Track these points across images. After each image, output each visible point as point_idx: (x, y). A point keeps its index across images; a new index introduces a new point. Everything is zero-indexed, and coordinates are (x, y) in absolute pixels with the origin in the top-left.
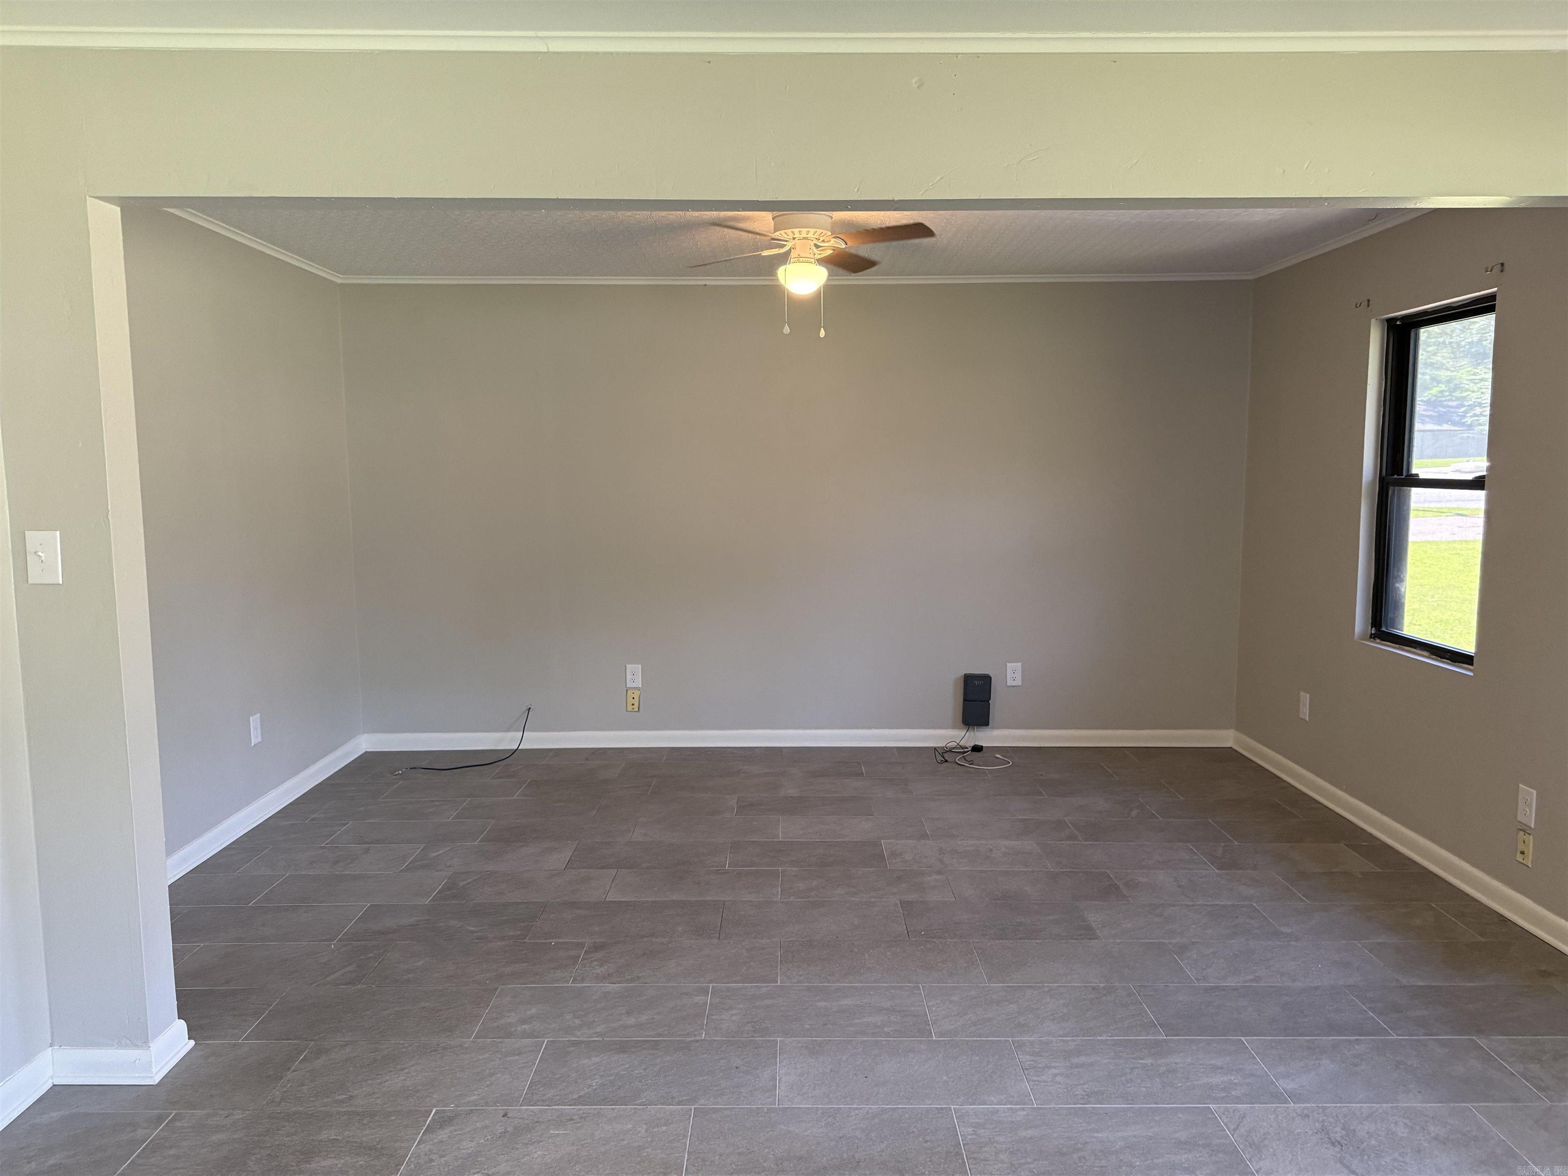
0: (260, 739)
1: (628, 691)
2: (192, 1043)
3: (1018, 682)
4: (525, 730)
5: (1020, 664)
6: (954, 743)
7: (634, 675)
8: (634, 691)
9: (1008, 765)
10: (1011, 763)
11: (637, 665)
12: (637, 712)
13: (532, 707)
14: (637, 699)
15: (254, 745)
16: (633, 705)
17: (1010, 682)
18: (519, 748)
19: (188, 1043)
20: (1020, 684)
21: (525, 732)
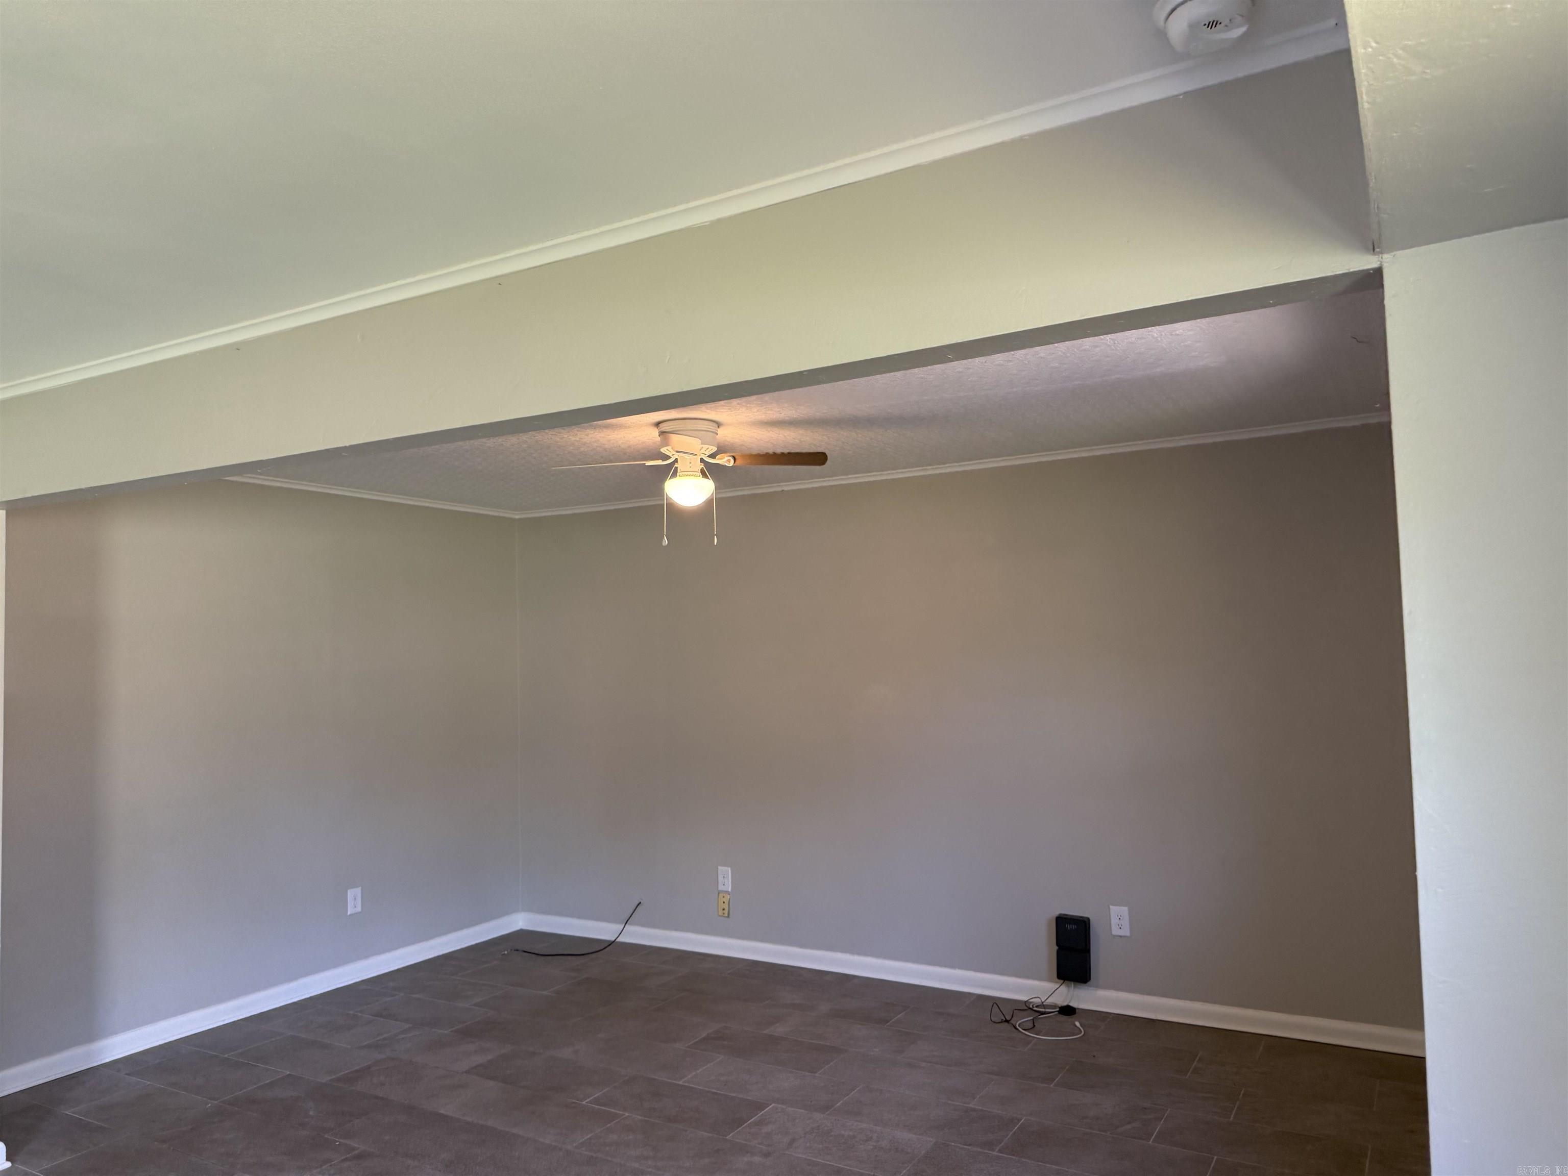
0: (359, 909)
1: (720, 894)
2: (9, 1164)
3: (1126, 932)
4: (628, 923)
5: (1125, 909)
6: (1038, 999)
7: (725, 879)
8: (724, 895)
9: (1080, 1035)
10: (1083, 1033)
11: (726, 868)
12: (726, 917)
13: (642, 902)
14: (727, 903)
15: (350, 915)
16: (724, 909)
17: (1116, 931)
18: (618, 940)
19: (4, 1163)
20: (1128, 934)
21: (627, 925)
